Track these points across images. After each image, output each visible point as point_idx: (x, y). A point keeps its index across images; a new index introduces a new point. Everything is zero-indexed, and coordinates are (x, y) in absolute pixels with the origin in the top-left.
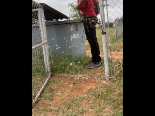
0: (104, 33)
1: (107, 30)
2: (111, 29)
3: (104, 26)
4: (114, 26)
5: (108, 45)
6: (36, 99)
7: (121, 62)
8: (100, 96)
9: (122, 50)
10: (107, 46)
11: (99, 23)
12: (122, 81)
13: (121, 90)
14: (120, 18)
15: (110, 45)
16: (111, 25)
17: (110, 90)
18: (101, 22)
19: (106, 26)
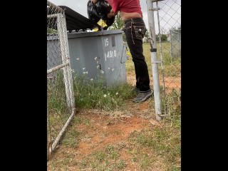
0: (154, 50)
1: (159, 46)
2: (164, 44)
3: (154, 39)
4: (169, 39)
5: (159, 67)
6: (53, 147)
7: (179, 93)
8: (148, 143)
9: (180, 75)
10: (158, 69)
11: (147, 36)
12: (179, 121)
13: (178, 135)
14: (177, 29)
15: (162, 67)
16: (164, 39)
17: (162, 134)
18: (149, 34)
19: (157, 39)
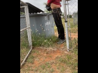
0: (66, 22)
1: (68, 20)
2: (71, 19)
3: (66, 17)
4: (73, 17)
5: (69, 29)
6: (23, 63)
7: (77, 40)
8: (64, 62)
9: (77, 32)
12: (77, 52)
13: (77, 58)
14: (76, 12)
15: (70, 29)
16: (70, 17)
17: (70, 58)
18: (64, 15)
19: (68, 17)
